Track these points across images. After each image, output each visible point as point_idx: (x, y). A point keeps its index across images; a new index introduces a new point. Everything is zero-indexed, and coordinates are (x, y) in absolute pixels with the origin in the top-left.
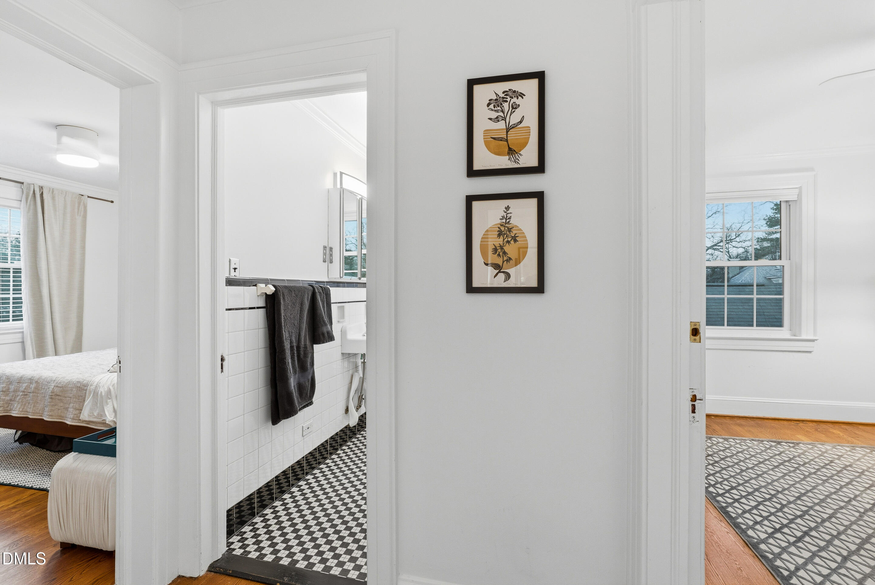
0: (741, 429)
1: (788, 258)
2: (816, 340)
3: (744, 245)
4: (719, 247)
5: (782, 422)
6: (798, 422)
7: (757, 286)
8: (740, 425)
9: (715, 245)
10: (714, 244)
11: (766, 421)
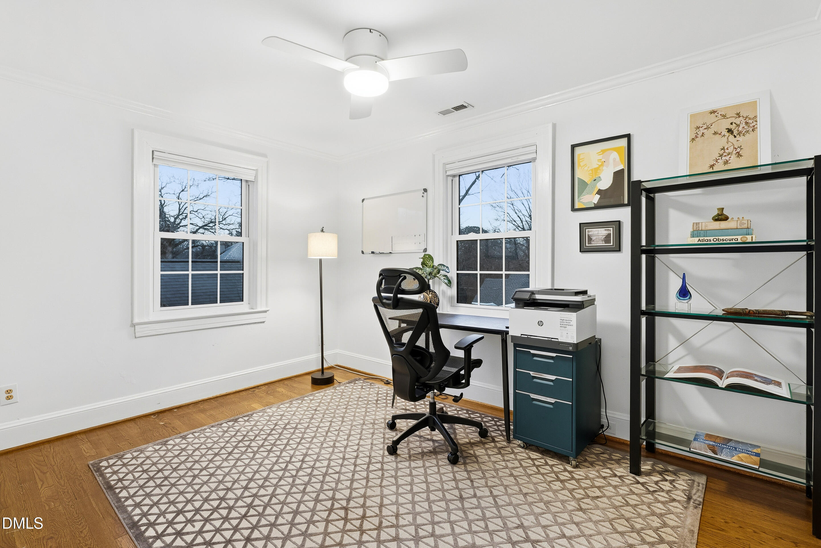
0: (203, 415)
1: (247, 235)
2: (268, 311)
3: (230, 227)
4: (209, 228)
5: (241, 394)
6: (254, 390)
7: (221, 262)
8: (203, 411)
9: (206, 225)
10: (204, 224)
11: (228, 397)
